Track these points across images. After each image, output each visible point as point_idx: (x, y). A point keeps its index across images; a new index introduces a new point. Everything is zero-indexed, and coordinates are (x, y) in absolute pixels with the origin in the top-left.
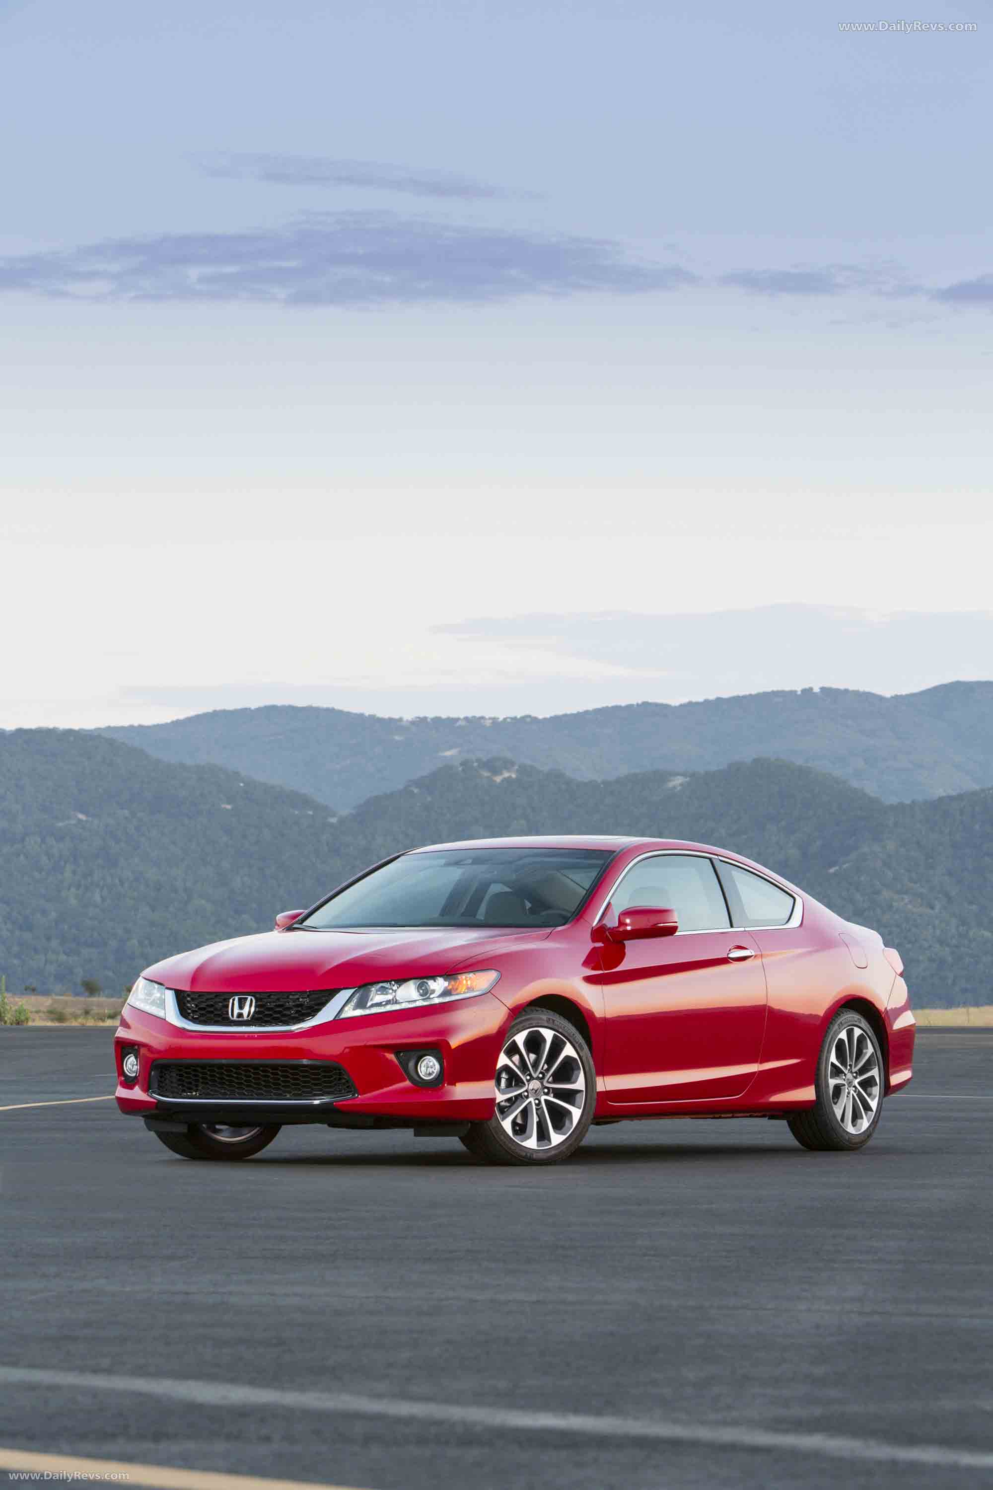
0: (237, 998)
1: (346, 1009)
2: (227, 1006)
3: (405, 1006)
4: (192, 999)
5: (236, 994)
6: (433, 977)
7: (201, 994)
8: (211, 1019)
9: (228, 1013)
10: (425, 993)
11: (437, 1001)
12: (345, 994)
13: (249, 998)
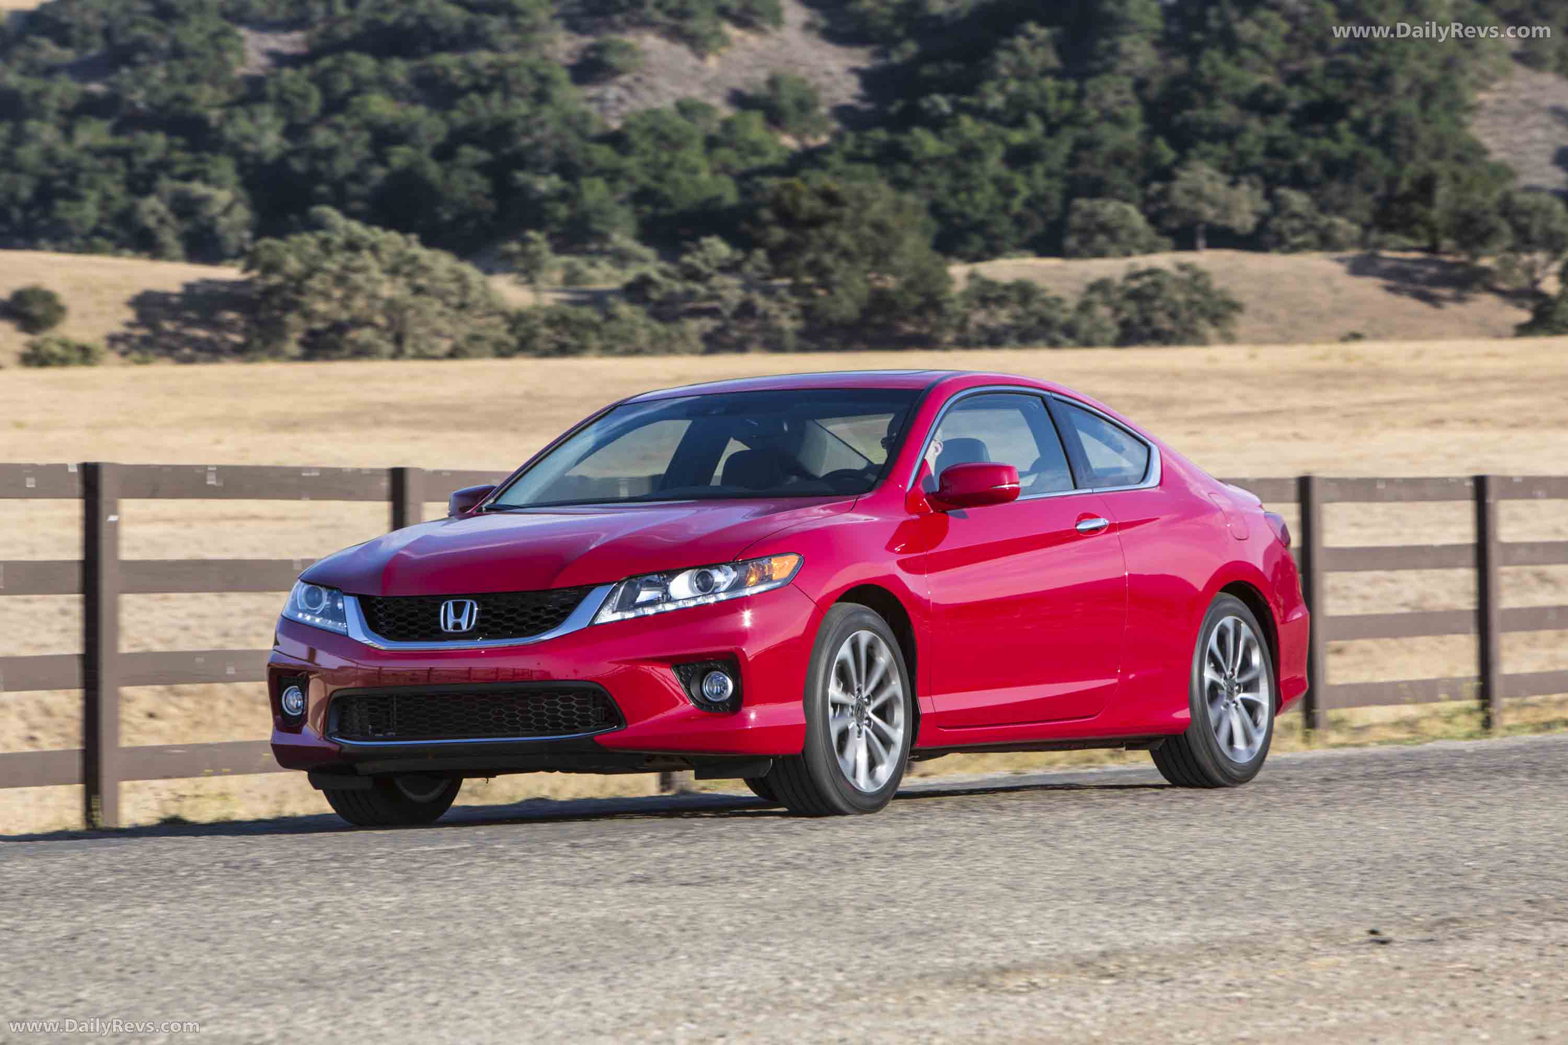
0: (450, 604)
1: (602, 612)
2: (439, 613)
3: (681, 605)
4: (386, 607)
5: (450, 597)
6: (717, 565)
7: (397, 600)
8: (415, 632)
9: (438, 623)
10: (706, 586)
11: (723, 597)
12: (600, 593)
13: (468, 602)
